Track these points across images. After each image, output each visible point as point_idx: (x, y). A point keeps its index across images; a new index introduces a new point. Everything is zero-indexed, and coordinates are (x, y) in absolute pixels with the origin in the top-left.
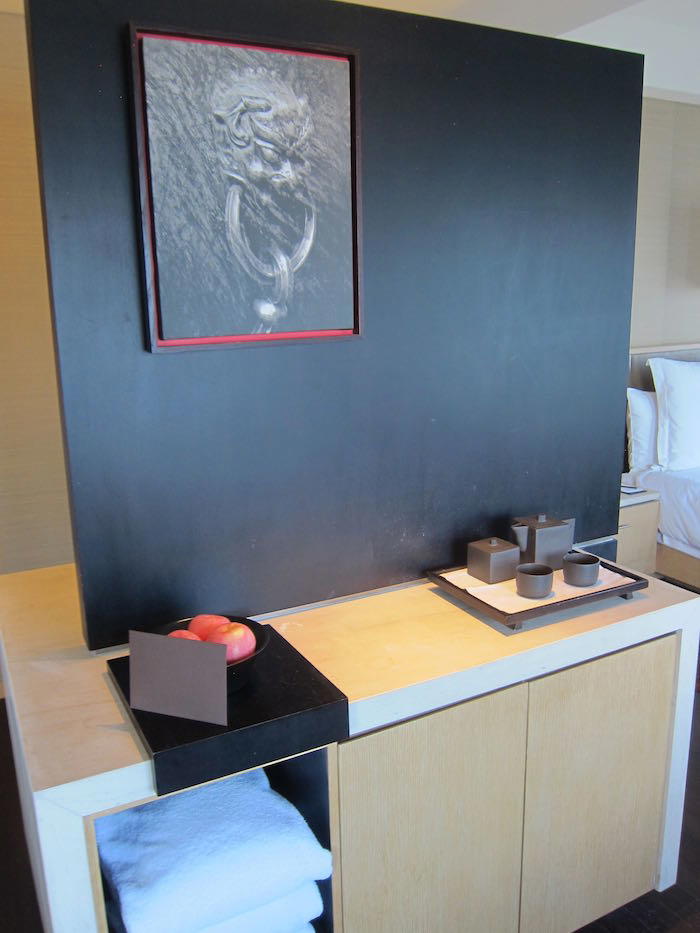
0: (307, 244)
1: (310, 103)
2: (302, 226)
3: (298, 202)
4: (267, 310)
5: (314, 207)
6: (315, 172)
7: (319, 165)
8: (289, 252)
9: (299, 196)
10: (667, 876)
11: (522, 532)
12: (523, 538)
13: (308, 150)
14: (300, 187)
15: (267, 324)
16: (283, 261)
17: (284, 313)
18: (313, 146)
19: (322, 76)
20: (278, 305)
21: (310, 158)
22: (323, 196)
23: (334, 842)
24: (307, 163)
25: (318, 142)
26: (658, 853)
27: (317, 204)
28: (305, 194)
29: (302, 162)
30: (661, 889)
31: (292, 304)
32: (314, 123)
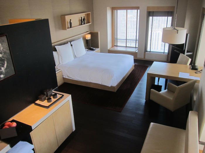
0: (6, 65)
1: (1, 44)
2: (4, 62)
3: (3, 59)
4: (2, 76)
5: (6, 59)
6: (4, 54)
7: (5, 53)
8: (3, 67)
9: (3, 58)
10: (74, 129)
11: (45, 93)
12: (46, 94)
13: (3, 51)
14: (3, 57)
15: (2, 78)
16: (3, 68)
17: (5, 75)
18: (3, 50)
19: (2, 40)
20: (3, 75)
21: (3, 52)
22: (7, 57)
23: (33, 143)
24: (3, 53)
25: (4, 49)
26: (72, 127)
27: (6, 58)
28: (4, 58)
29: (2, 53)
30: (74, 131)
31: (5, 74)
32: (3, 47)
